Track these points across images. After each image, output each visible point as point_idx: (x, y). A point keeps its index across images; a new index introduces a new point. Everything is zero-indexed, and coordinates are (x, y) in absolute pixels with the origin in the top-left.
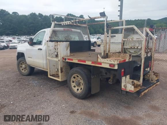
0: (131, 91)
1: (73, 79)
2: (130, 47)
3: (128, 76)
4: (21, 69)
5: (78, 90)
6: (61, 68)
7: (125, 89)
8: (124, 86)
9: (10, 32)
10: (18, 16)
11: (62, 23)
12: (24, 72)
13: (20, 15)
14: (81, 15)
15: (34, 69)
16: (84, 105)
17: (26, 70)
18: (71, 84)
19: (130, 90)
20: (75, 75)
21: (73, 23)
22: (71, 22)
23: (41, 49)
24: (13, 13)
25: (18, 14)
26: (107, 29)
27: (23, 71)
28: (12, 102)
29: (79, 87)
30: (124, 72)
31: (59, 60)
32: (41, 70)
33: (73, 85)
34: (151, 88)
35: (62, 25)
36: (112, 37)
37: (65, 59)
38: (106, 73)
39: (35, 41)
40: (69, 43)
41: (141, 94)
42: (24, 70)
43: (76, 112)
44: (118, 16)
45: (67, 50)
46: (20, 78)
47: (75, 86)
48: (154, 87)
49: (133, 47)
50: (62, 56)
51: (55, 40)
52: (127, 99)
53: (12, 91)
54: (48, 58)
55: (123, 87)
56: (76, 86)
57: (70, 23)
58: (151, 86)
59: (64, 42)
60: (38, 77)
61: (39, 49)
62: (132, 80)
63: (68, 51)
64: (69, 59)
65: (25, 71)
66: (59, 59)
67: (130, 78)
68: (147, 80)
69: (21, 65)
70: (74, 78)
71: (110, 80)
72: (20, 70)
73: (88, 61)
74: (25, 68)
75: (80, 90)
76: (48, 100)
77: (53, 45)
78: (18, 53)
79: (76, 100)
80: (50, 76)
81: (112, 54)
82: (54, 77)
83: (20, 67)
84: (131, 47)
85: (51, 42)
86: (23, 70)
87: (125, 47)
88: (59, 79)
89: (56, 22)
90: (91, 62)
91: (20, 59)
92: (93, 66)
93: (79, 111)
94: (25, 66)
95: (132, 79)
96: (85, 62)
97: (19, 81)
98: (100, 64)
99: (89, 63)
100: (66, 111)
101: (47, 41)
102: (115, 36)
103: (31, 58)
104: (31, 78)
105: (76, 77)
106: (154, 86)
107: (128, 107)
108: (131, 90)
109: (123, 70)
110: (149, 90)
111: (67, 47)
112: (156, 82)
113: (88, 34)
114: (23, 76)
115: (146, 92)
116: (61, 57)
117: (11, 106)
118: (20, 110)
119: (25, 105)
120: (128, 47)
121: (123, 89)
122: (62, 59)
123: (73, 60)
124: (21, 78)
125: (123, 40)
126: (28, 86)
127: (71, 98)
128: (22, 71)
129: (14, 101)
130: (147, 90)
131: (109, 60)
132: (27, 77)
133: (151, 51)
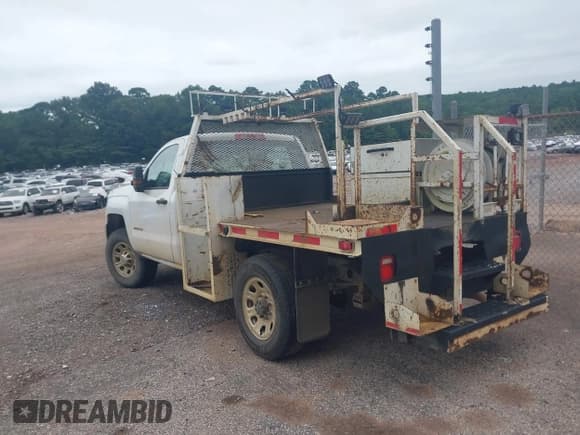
0: (414, 330)
1: (249, 294)
2: (439, 184)
3: (412, 280)
4: (118, 265)
5: (263, 329)
6: (214, 259)
7: (397, 325)
8: (392, 313)
9: (124, 150)
10: (148, 99)
11: (222, 117)
12: (128, 276)
13: (151, 95)
14: (349, 83)
15: (156, 266)
16: (277, 379)
17: (131, 269)
18: (245, 312)
19: (408, 329)
20: (253, 281)
21: (252, 113)
22: (246, 111)
23: (165, 202)
24: (133, 91)
25: (148, 94)
26: (342, 127)
27: (123, 273)
28: (65, 366)
29: (267, 319)
30: (394, 265)
31: (207, 234)
32: (169, 267)
33: (249, 312)
34: (505, 323)
35: (224, 122)
36: (384, 153)
37: (226, 231)
38: (350, 274)
39: (153, 176)
40: (240, 177)
41: (452, 341)
42: (126, 270)
43: (242, 399)
44: (428, 79)
45: (233, 201)
46: (113, 293)
47: (254, 319)
48: (522, 320)
49: (448, 184)
50: (218, 220)
51: (203, 171)
52: (424, 363)
53: (76, 331)
54: (180, 227)
55: (389, 318)
56: (258, 316)
57: (243, 114)
58: (504, 317)
59: (222, 177)
60: (166, 292)
61: (158, 202)
62: (426, 296)
63: (236, 203)
64: (235, 230)
65: (129, 272)
66: (209, 230)
67: (422, 289)
68: (498, 298)
69: (117, 255)
70: (253, 289)
71: (358, 294)
72: (114, 268)
73: (285, 232)
74: (129, 264)
75: (268, 331)
76: (171, 360)
77: (199, 188)
78: (110, 216)
79: (257, 362)
80: (189, 284)
81: (366, 209)
82: (201, 289)
83: (114, 259)
84: (442, 185)
85: (190, 179)
86: (122, 268)
87: (424, 184)
88: (211, 293)
89: (206, 116)
90: (292, 238)
91: (114, 235)
92: (297, 249)
93: (253, 398)
94: (128, 256)
95: (427, 292)
96: (275, 235)
97: (105, 304)
98: (316, 240)
99: (286, 240)
100: (212, 396)
101: (179, 176)
102: (392, 149)
103: (141, 230)
104: (143, 293)
105: (257, 287)
106: (522, 316)
107: (418, 388)
108: (411, 327)
109: (387, 261)
110: (493, 330)
111: (233, 192)
112: (528, 302)
113: (322, 147)
114: (124, 290)
115: (476, 338)
116: (215, 225)
117: (58, 378)
118: (79, 390)
119: (100, 373)
120: (433, 185)
121: (389, 323)
122: (216, 232)
123: (247, 232)
124: (116, 295)
125: (416, 159)
126: (127, 318)
127: (242, 355)
128: (121, 272)
129: (74, 361)
130: (486, 330)
131: (336, 227)
132: (135, 290)
133: (520, 194)
